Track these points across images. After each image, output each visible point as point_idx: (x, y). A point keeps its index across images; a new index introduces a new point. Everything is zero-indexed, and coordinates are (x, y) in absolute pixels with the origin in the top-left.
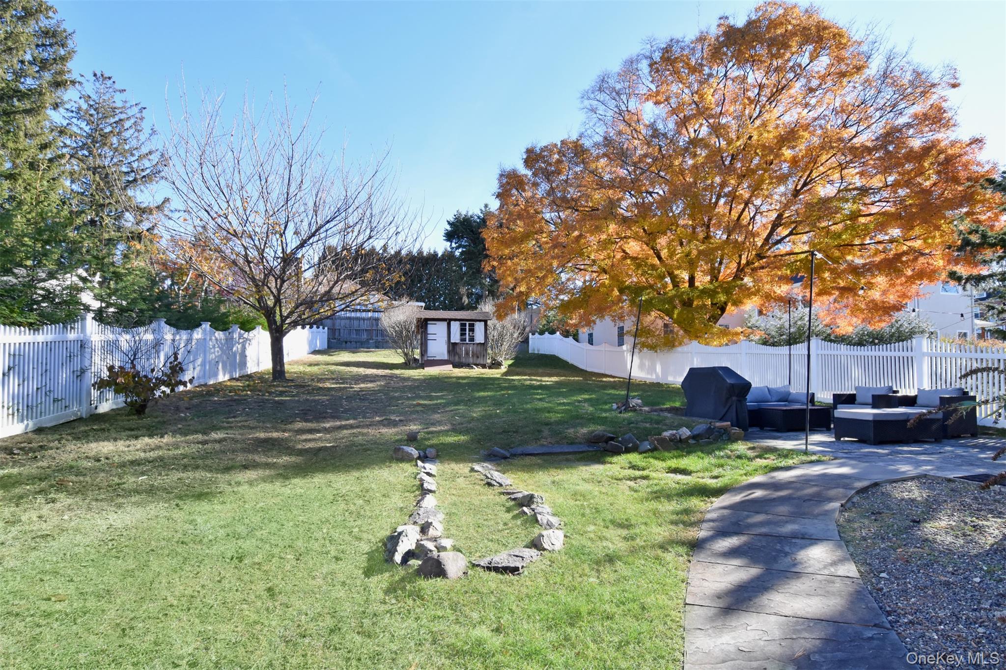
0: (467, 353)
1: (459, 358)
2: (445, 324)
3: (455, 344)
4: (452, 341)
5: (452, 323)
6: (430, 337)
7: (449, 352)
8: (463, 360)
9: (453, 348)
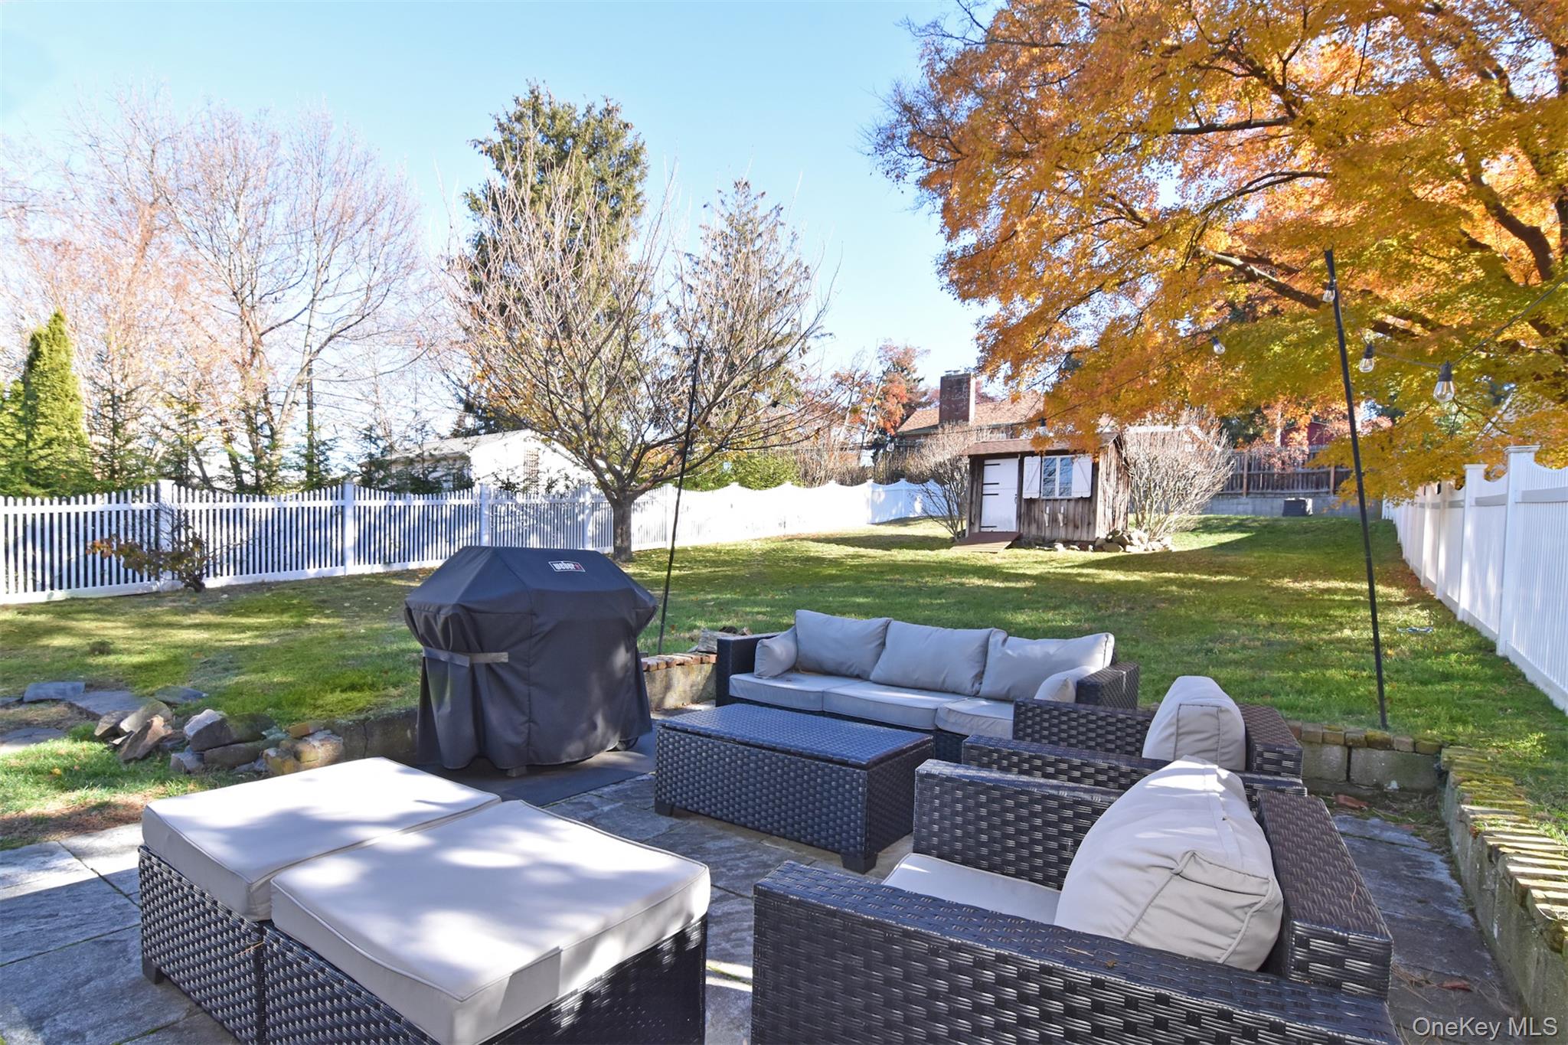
0: (1054, 520)
1: (1039, 528)
2: (1014, 463)
3: (1031, 501)
4: (1026, 496)
5: (1027, 459)
6: (987, 489)
7: (1019, 517)
8: (1047, 534)
9: (1027, 508)
